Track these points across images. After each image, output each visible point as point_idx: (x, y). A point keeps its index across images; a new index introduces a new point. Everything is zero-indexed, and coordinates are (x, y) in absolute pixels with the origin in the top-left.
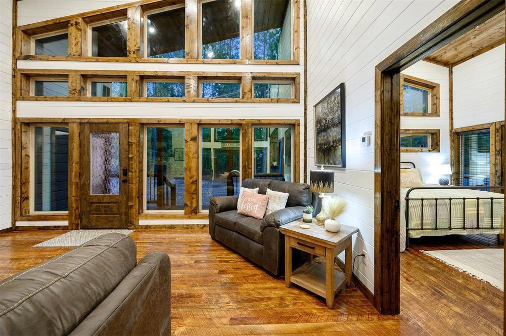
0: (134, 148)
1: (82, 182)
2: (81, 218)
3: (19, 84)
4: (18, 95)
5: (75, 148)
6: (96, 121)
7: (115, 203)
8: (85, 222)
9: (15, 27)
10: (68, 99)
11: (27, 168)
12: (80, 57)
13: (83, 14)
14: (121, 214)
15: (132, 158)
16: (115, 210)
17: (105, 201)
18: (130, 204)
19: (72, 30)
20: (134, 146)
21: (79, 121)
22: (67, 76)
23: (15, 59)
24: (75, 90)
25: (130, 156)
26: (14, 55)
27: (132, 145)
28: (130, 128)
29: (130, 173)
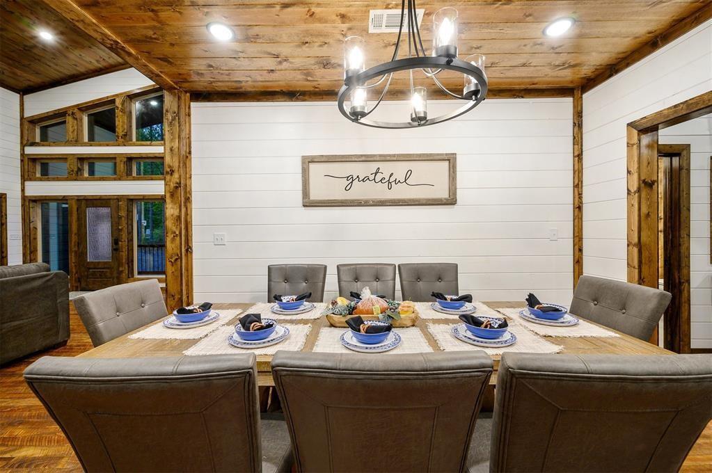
0: (124, 221)
1: (80, 250)
2: (79, 281)
3: (26, 167)
4: (26, 177)
5: (74, 221)
6: (91, 198)
7: (108, 268)
8: (83, 285)
9: (22, 118)
10: (67, 179)
11: (35, 239)
12: (77, 142)
13: (78, 105)
14: (113, 279)
15: (121, 230)
16: (108, 274)
17: (100, 266)
18: (121, 269)
19: (69, 119)
20: (123, 219)
21: (76, 198)
22: (66, 158)
23: (23, 146)
24: (73, 171)
25: (120, 227)
26: (21, 143)
27: (121, 218)
28: (120, 203)
29: (120, 243)
